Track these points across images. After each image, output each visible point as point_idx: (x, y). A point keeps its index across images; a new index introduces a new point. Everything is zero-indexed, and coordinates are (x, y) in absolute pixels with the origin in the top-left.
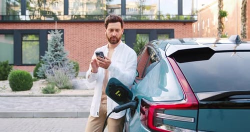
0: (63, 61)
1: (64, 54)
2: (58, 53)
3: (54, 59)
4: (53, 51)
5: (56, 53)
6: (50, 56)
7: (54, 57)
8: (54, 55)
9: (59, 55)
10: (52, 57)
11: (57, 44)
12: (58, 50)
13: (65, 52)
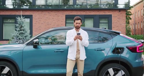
0: (26, 37)
1: (27, 32)
2: (22, 31)
3: (19, 35)
4: (19, 30)
5: (20, 32)
6: (16, 34)
7: (20, 34)
8: (19, 33)
9: (23, 33)
10: (18, 34)
11: (22, 26)
12: (22, 30)
13: (27, 31)
